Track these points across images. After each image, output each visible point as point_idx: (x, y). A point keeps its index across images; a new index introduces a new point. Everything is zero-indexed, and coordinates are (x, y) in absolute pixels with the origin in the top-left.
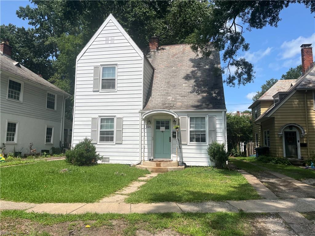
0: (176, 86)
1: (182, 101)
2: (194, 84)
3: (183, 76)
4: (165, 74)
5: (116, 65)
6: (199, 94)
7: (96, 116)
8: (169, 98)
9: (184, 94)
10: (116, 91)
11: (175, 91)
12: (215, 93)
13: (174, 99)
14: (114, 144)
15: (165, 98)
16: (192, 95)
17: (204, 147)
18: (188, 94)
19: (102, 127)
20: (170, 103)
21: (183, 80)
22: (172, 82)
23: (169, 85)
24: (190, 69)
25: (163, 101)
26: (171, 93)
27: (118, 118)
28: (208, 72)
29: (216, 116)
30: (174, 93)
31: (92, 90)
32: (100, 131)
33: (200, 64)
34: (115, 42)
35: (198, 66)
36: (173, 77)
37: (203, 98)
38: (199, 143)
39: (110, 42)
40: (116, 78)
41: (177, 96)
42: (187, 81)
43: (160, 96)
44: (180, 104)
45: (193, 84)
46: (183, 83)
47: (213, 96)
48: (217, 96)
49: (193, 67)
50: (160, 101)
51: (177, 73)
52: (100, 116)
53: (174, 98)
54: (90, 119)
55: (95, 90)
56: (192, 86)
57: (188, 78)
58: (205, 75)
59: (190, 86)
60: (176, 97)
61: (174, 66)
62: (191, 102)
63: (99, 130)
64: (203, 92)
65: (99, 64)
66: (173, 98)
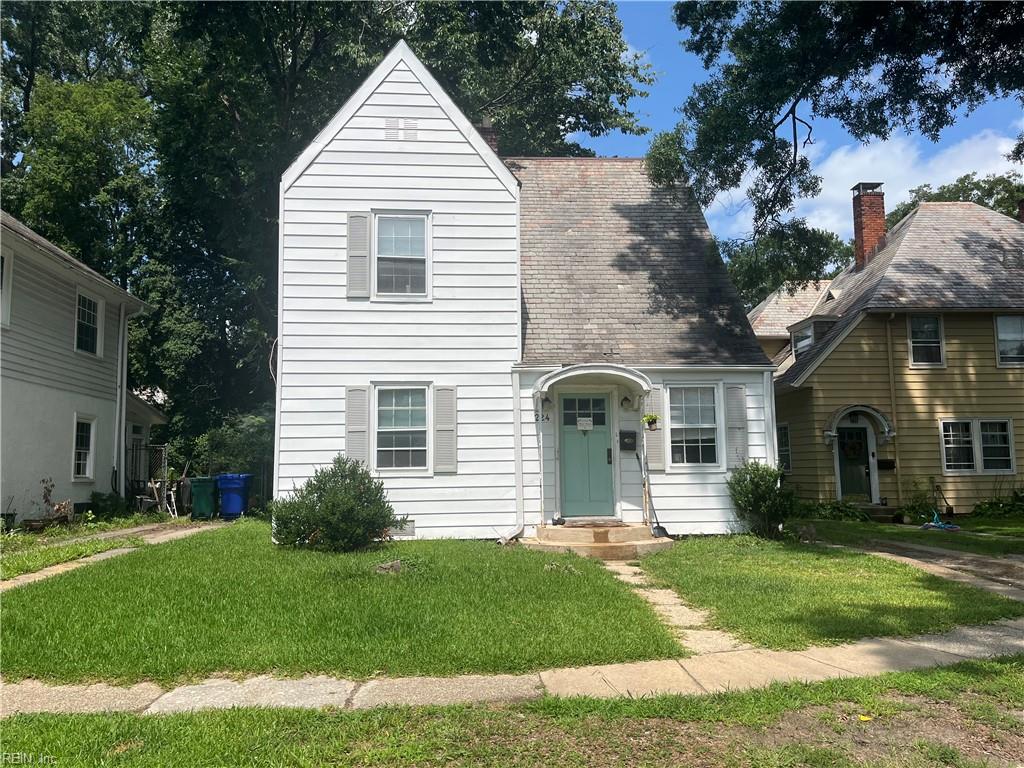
0: (598, 291)
1: (632, 336)
2: (652, 286)
3: (609, 260)
4: (549, 249)
5: (427, 212)
6: (676, 318)
7: (363, 382)
8: (589, 326)
9: (630, 316)
10: (429, 299)
11: (599, 305)
12: (722, 316)
13: (604, 332)
14: (430, 473)
15: (578, 327)
16: (655, 318)
17: (713, 479)
18: (641, 315)
19: (383, 418)
20: (597, 341)
21: (612, 272)
22: (582, 277)
23: (574, 286)
24: (621, 238)
25: (572, 336)
26: (589, 311)
27: (439, 390)
28: (680, 250)
29: (744, 384)
30: (599, 310)
31: (343, 292)
32: (379, 433)
33: (648, 226)
34: (421, 136)
35: (644, 230)
36: (577, 260)
37: (693, 328)
38: (698, 464)
39: (401, 135)
40: (430, 257)
41: (611, 321)
42: (626, 277)
43: (557, 321)
44: (631, 346)
45: (648, 286)
46: (616, 281)
47: (719, 325)
48: (731, 324)
49: (632, 230)
50: (562, 336)
51: (588, 250)
52: (375, 383)
53: (605, 326)
54: (342, 393)
55: (354, 293)
56: (645, 291)
57: (628, 267)
58: (674, 259)
59: (641, 291)
60: (610, 326)
61: (571, 226)
62: (660, 341)
63: (374, 428)
64: (686, 311)
65: (366, 207)
66: (601, 326)
